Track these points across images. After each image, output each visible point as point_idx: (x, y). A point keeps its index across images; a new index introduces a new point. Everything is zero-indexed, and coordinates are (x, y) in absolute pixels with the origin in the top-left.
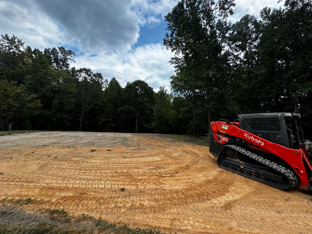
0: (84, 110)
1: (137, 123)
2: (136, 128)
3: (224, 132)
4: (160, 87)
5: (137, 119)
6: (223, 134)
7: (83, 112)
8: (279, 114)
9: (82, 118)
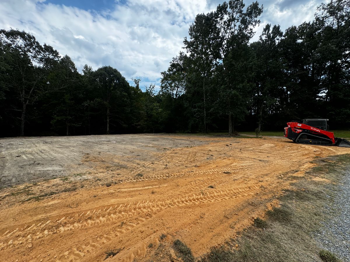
0: (26, 102)
1: (108, 122)
2: (108, 129)
3: (299, 127)
4: (135, 79)
5: (108, 118)
6: (298, 128)
7: (24, 106)
8: (325, 120)
9: (23, 116)
